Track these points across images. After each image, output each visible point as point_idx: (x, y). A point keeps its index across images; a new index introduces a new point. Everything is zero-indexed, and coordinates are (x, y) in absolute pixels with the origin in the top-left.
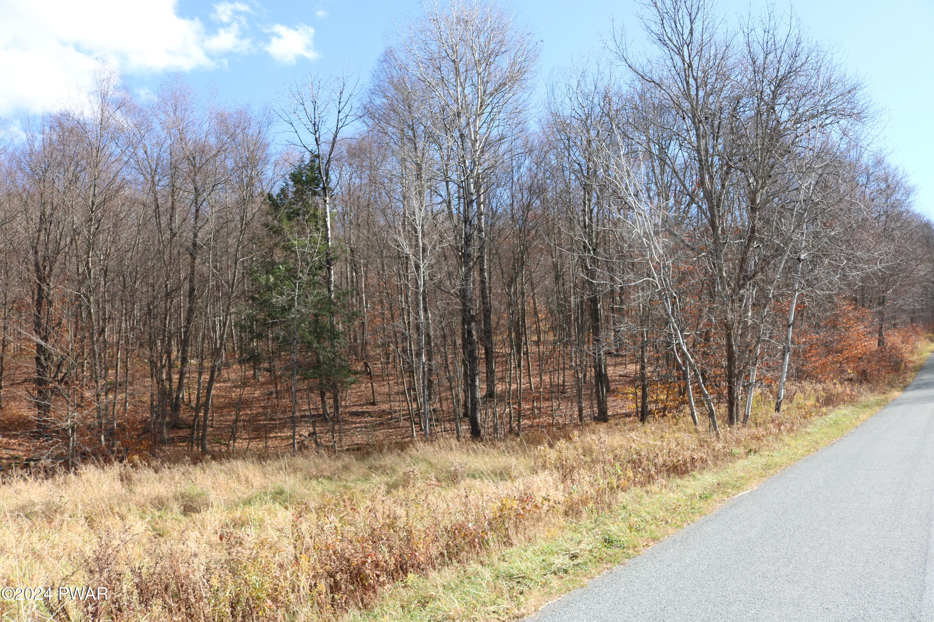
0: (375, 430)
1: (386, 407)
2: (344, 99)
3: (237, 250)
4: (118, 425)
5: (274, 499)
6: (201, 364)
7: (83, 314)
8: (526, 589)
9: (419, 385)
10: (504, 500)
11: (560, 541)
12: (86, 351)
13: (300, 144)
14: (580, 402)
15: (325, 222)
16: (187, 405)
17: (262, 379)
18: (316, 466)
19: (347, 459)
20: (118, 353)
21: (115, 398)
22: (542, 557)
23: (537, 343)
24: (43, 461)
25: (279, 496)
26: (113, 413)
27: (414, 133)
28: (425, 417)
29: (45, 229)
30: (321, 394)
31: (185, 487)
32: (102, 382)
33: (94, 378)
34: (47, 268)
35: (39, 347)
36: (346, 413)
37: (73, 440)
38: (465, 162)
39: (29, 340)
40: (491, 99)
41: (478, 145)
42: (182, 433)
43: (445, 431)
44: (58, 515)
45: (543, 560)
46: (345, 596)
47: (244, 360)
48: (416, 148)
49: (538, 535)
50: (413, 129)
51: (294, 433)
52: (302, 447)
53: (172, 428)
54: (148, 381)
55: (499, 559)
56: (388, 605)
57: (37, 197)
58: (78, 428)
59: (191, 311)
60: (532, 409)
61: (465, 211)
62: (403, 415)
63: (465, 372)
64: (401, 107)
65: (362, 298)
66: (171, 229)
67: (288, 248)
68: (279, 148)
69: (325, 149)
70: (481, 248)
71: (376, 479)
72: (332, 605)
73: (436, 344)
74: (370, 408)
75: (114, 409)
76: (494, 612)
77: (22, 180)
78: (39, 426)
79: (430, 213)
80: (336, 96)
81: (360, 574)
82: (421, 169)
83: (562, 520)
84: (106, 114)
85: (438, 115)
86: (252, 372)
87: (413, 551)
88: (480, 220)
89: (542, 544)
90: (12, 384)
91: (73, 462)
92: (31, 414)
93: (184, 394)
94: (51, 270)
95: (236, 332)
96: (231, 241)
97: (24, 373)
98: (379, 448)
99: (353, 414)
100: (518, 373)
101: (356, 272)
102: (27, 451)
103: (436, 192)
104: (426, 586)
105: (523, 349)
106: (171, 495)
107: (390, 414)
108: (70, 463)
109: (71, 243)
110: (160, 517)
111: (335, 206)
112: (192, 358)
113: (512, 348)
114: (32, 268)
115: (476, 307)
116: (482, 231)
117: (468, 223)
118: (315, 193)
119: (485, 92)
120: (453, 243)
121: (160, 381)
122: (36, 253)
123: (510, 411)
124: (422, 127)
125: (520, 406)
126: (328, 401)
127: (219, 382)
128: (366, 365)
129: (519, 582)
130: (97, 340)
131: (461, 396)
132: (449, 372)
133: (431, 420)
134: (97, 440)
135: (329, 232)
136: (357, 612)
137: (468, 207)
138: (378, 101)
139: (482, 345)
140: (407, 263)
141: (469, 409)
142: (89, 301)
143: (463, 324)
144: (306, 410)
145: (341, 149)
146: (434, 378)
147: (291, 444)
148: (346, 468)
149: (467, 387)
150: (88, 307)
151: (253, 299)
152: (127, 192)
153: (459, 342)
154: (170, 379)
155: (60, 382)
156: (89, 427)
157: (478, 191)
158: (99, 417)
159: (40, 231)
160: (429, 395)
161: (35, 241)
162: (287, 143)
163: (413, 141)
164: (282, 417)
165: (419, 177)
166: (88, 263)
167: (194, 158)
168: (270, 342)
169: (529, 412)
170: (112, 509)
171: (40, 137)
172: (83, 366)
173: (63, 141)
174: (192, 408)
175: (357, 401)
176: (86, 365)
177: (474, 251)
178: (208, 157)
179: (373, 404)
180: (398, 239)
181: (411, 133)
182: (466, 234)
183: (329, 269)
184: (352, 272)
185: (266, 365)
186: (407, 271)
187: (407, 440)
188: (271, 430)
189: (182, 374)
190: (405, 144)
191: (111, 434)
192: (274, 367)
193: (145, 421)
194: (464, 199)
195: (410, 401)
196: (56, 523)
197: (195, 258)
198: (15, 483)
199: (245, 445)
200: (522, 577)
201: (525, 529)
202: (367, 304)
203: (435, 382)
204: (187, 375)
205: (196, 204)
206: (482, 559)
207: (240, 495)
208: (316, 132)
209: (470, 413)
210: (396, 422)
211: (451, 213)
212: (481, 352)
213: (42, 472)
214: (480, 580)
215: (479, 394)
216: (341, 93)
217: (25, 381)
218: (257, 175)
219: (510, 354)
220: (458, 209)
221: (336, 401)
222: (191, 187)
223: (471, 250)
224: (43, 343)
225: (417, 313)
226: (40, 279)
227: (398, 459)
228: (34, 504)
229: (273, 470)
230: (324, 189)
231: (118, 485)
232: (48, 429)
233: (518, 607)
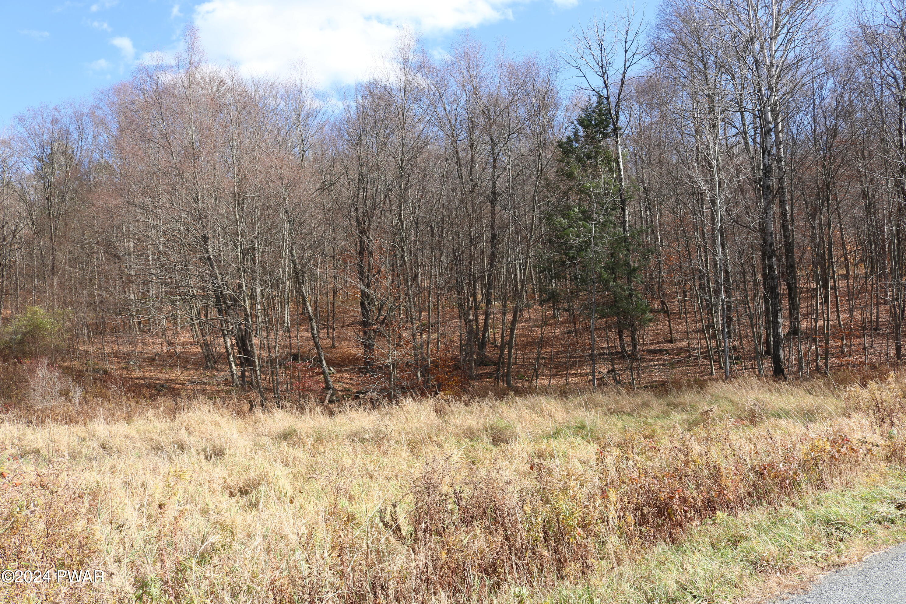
0: (673, 368)
1: (684, 344)
2: (630, 38)
3: (535, 196)
4: (432, 362)
5: (576, 434)
6: (504, 306)
7: (398, 262)
8: (846, 536)
9: (719, 322)
10: (816, 441)
11: (883, 488)
12: (402, 295)
13: (589, 88)
14: (898, 339)
15: (618, 163)
16: (492, 344)
17: (561, 319)
18: (616, 402)
19: (646, 396)
20: (429, 296)
21: (429, 336)
22: (864, 504)
23: (846, 277)
24: (369, 394)
25: (581, 430)
26: (428, 351)
27: (704, 65)
28: (725, 355)
29: (364, 188)
30: (619, 332)
31: (493, 420)
32: (417, 323)
33: (410, 320)
34: (367, 223)
35: (363, 293)
36: (643, 351)
37: (394, 375)
38: (760, 89)
39: (354, 287)
40: (787, 18)
41: (774, 70)
42: (488, 370)
43: (745, 369)
44: (385, 442)
45: (864, 507)
46: (653, 529)
47: (544, 301)
48: (707, 81)
49: (856, 480)
50: (703, 60)
51: (594, 370)
52: (602, 383)
53: (480, 365)
54: (456, 322)
55: (813, 502)
56: (697, 541)
57: (355, 161)
58: (398, 364)
59: (493, 256)
60: (842, 347)
61: (762, 141)
62: (702, 353)
63: (767, 309)
64: (688, 39)
65: (656, 237)
66: (472, 180)
67: (582, 191)
68: (569, 94)
69: (614, 90)
70: (781, 180)
71: (677, 416)
72: (640, 538)
73: (735, 281)
74: (668, 346)
75: (428, 347)
76: (811, 557)
77: (342, 145)
78: (366, 363)
79: (724, 147)
80: (622, 37)
81: (668, 509)
82: (713, 101)
83: (883, 465)
84: (410, 78)
85: (730, 43)
86: (551, 312)
87: (721, 489)
88: (779, 149)
89: (860, 490)
90: (343, 327)
91: (395, 395)
92: (359, 352)
93: (490, 334)
94: (370, 224)
95: (535, 275)
96: (527, 188)
97: (351, 317)
98: (678, 385)
99: (650, 352)
100: (825, 308)
101: (650, 211)
102: (357, 384)
103: (731, 124)
104: (736, 525)
105: (831, 283)
106: (481, 426)
107: (689, 351)
108: (393, 396)
109: (385, 198)
110: (472, 446)
111: (626, 147)
112: (495, 299)
113: (818, 283)
114: (354, 223)
115: (777, 240)
116: (782, 161)
117: (766, 153)
118: (605, 136)
119: (779, 11)
120: (751, 175)
121: (468, 322)
122: (357, 209)
123: (816, 348)
124: (713, 58)
125: (827, 343)
126: (626, 339)
127: (521, 322)
128: (663, 303)
129: (837, 528)
130: (411, 286)
131: (763, 332)
132: (749, 309)
133: (730, 358)
134: (414, 375)
135: (622, 173)
136: (665, 547)
137: (766, 136)
138: (666, 35)
139: (784, 281)
140: (702, 199)
141: (772, 346)
142: (403, 250)
143: (764, 260)
144: (604, 348)
145: (630, 88)
146: (733, 315)
147: (589, 381)
148: (646, 405)
149: (769, 324)
150: (402, 256)
151: (550, 242)
152: (431, 148)
153: (759, 278)
154: (476, 320)
155: (382, 323)
156: (407, 364)
157: (775, 120)
158: (416, 355)
159: (359, 190)
160: (729, 332)
161: (355, 200)
162: (576, 88)
163: (704, 73)
164: (581, 354)
165: (712, 109)
166: (400, 216)
167: (489, 111)
168: (568, 283)
169: (836, 351)
170: (430, 437)
171: (354, 105)
172: (400, 309)
173: (375, 107)
174: (497, 346)
175: (654, 339)
176: (402, 308)
177: (774, 182)
178: (502, 108)
179: (671, 341)
180: (693, 175)
181: (701, 66)
182: (764, 165)
183: (623, 209)
184: (646, 211)
185: (565, 305)
186: (702, 207)
187: (706, 377)
188: (571, 367)
189: (487, 315)
190: (694, 77)
191: (426, 371)
192: (573, 306)
193: (454, 358)
194: (761, 128)
195: (709, 338)
196: (384, 447)
197: (494, 206)
198: (348, 412)
199: (547, 382)
200: (841, 523)
201: (841, 473)
202: (662, 242)
203: (734, 319)
204: (492, 316)
205: (493, 154)
206: (793, 501)
207: (544, 428)
208: (604, 74)
209: (772, 350)
210: (694, 359)
211: (747, 144)
212: (783, 288)
213: (369, 403)
214: (793, 522)
215: (782, 331)
216: (627, 32)
217: (352, 323)
218: (549, 123)
219: (816, 289)
220: (754, 140)
221: (633, 339)
222: (488, 139)
223: (769, 182)
224: (366, 290)
225: (714, 249)
226: (361, 232)
227: (698, 398)
228: (365, 431)
229: (574, 405)
230: (615, 130)
231: (434, 417)
232: (373, 365)
233: (838, 553)
